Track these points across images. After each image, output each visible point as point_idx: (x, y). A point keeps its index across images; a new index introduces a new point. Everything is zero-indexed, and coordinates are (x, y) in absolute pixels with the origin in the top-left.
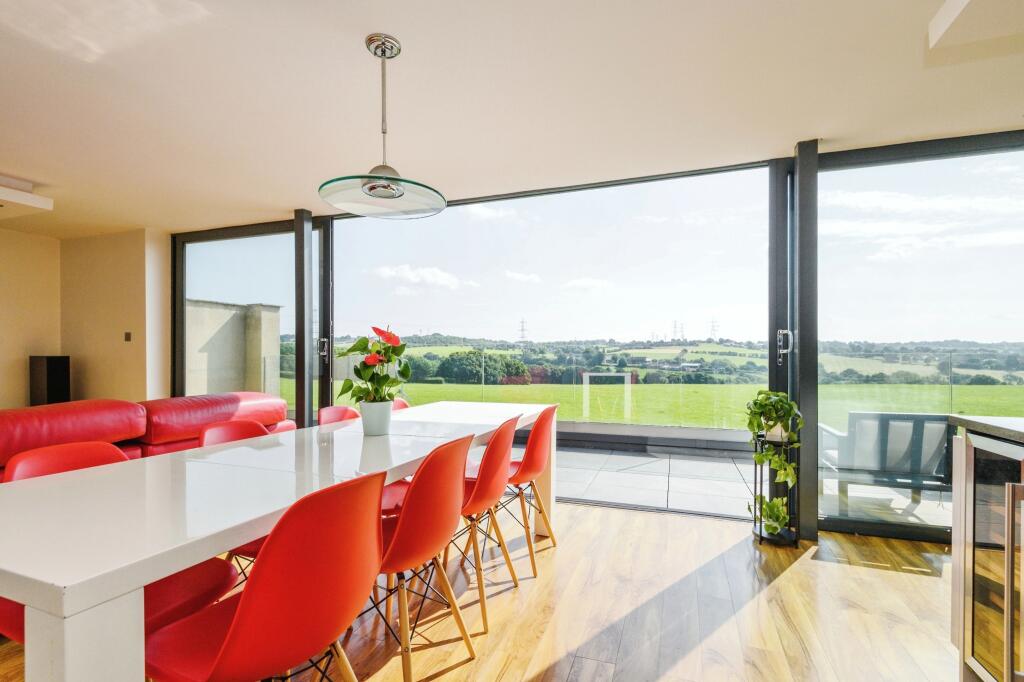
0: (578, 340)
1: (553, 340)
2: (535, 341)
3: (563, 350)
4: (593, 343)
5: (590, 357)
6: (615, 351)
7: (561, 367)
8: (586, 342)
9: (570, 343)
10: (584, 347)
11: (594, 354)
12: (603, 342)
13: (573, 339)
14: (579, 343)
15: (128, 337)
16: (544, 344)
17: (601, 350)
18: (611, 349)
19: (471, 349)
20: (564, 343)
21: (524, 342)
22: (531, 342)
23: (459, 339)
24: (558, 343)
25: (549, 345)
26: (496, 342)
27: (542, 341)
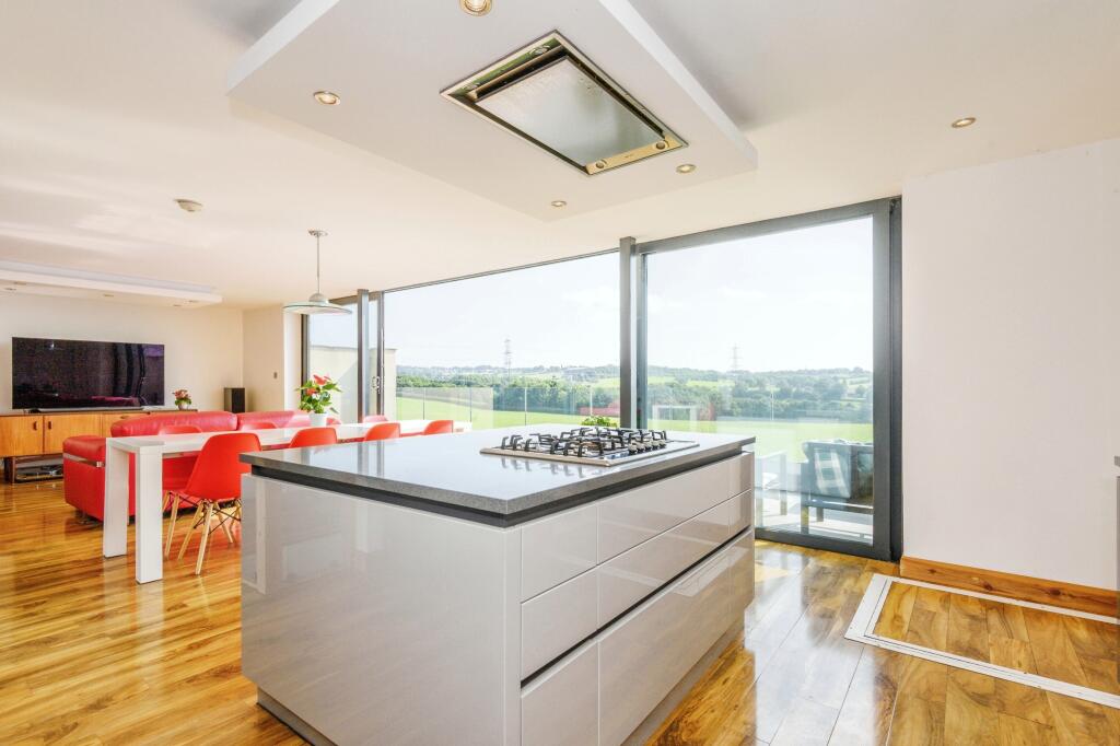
0: (810, 368)
1: (776, 369)
2: (752, 371)
3: (789, 381)
4: (831, 372)
5: (825, 391)
6: (862, 382)
7: (784, 402)
8: (821, 372)
9: (799, 372)
10: (817, 378)
11: (831, 385)
12: (846, 371)
13: (803, 368)
14: (810, 372)
15: (275, 375)
16: (763, 374)
17: (841, 381)
18: (854, 380)
19: (671, 380)
20: (791, 372)
21: (736, 372)
22: (747, 372)
23: (658, 368)
24: (782, 373)
25: (771, 375)
26: (702, 372)
27: (760, 370)
